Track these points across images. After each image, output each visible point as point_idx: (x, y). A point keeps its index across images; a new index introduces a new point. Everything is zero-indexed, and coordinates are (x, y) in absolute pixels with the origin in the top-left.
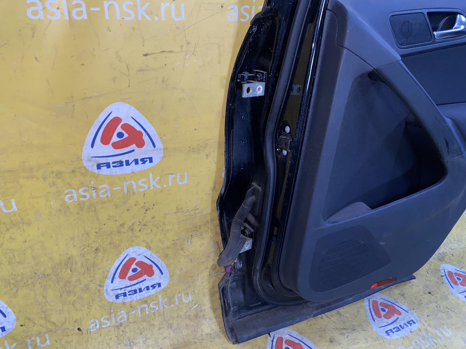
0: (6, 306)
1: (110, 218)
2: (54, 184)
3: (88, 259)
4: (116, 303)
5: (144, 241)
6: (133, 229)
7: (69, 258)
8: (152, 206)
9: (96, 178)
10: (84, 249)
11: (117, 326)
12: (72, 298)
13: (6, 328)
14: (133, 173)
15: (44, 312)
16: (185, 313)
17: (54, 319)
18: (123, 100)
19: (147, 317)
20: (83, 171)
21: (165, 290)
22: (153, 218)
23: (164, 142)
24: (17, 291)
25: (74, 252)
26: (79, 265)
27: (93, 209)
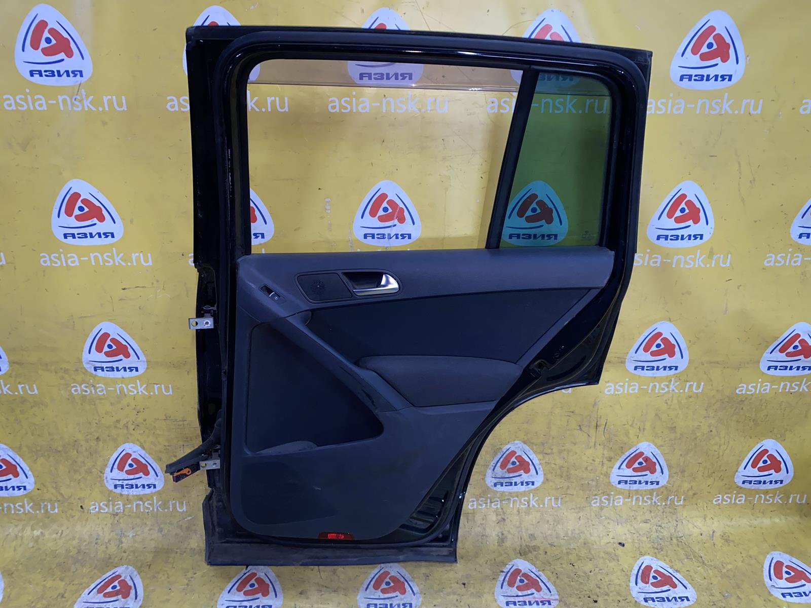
0: (28, 469)
1: (107, 413)
2: (62, 378)
3: (91, 446)
4: (114, 492)
5: (138, 440)
6: (127, 427)
7: (76, 441)
8: (142, 410)
9: (94, 378)
10: (87, 435)
11: (114, 515)
12: (78, 477)
13: (27, 488)
14: (123, 378)
15: (56, 483)
16: (178, 522)
17: (63, 491)
18: (109, 320)
19: (141, 514)
20: (83, 371)
21: (159, 493)
22: (145, 420)
23: (146, 356)
24: (37, 458)
25: (80, 436)
26: (84, 449)
27: (93, 403)
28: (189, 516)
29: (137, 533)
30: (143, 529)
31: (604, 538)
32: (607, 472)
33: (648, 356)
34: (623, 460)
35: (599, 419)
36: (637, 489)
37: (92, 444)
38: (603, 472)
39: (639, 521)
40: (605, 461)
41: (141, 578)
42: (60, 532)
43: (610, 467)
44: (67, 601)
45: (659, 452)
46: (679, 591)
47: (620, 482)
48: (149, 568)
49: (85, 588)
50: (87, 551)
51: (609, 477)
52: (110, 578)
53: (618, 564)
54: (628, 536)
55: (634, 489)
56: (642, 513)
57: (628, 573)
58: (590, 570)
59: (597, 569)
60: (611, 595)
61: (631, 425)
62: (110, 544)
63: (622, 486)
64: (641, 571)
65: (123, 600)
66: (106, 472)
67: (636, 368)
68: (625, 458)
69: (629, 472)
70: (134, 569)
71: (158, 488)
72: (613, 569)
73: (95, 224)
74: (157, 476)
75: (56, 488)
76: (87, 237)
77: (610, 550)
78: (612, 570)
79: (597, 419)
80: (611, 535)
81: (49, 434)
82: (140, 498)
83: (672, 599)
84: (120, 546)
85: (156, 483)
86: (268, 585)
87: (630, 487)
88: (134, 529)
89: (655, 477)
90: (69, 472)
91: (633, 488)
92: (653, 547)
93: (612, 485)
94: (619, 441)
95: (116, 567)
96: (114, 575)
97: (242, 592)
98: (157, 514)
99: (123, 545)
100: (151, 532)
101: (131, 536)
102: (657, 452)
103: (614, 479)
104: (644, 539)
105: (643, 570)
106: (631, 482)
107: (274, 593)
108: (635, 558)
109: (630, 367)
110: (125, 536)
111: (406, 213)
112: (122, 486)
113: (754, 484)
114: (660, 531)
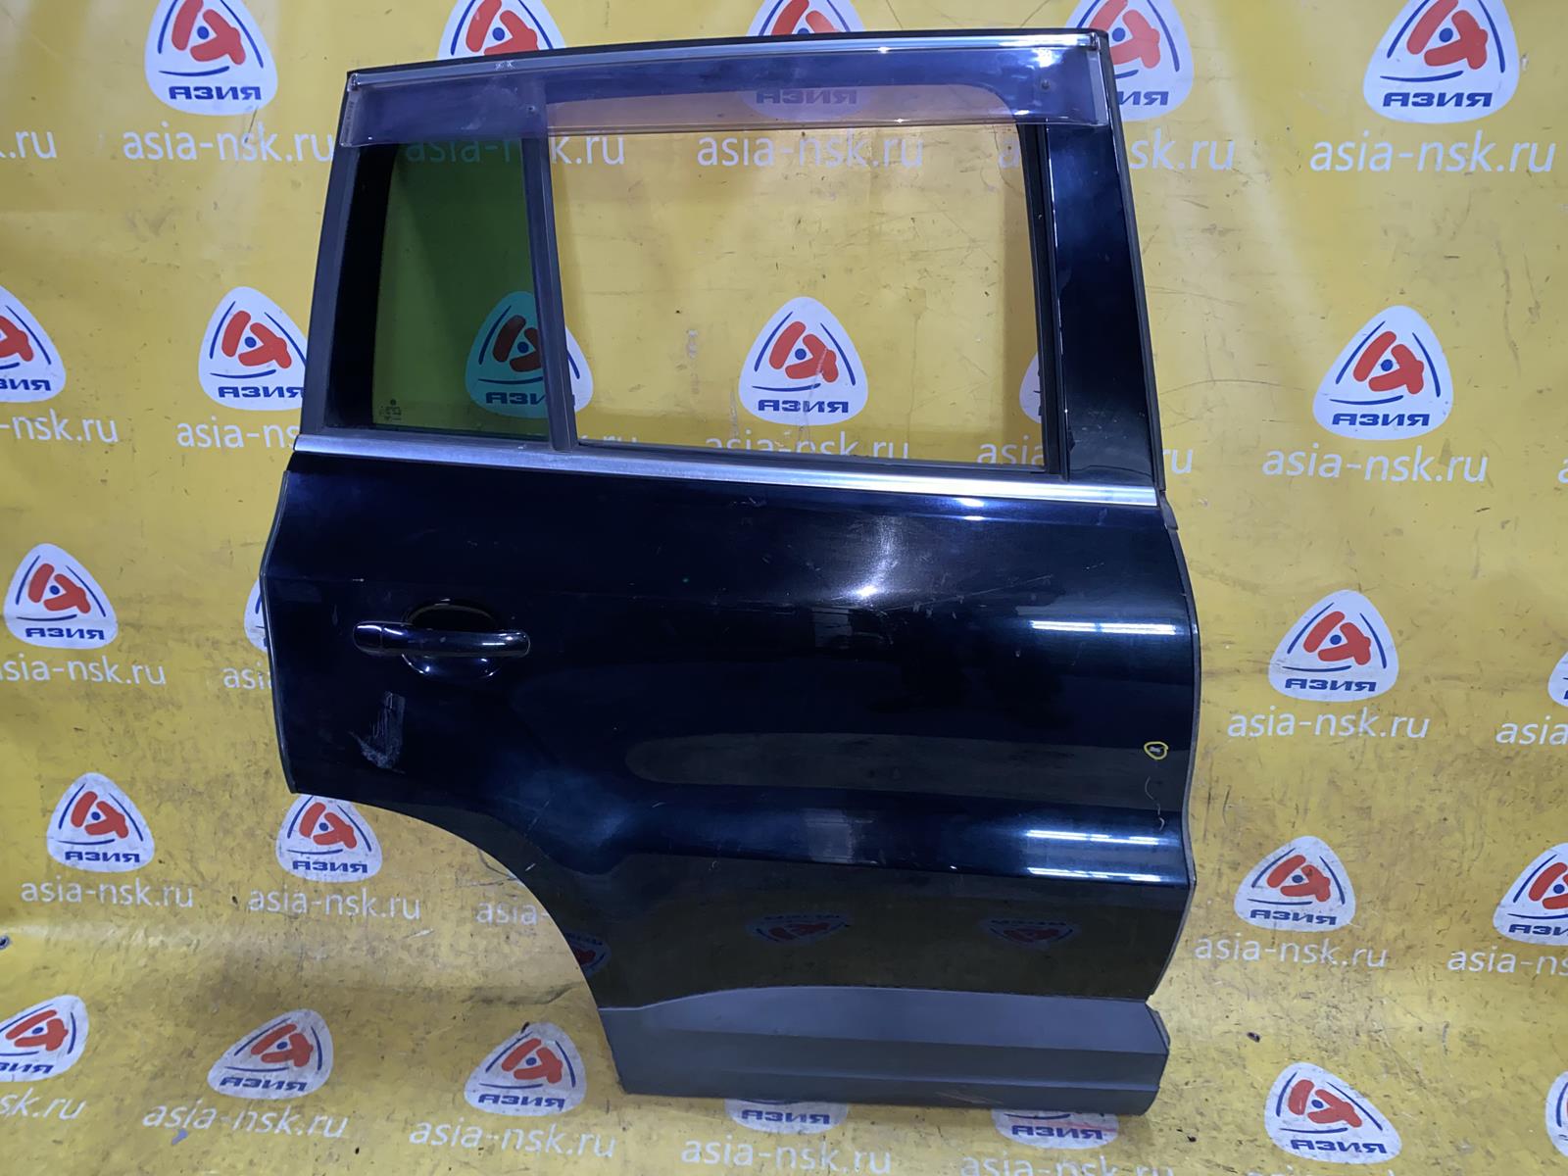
28: (424, 929)
29: (332, 954)
30: (341, 947)
31: (1220, 1022)
32: (1228, 892)
33: (1313, 660)
34: (1263, 869)
35: (1213, 784)
36: (1289, 929)
37: (256, 783)
38: (1220, 891)
39: (1293, 993)
40: (1225, 870)
41: (331, 1033)
42: (195, 942)
43: (1235, 882)
44: (197, 1064)
45: (1337, 858)
46: (1366, 1133)
47: (1254, 914)
48: (347, 1016)
49: (230, 1043)
50: (240, 980)
51: (1233, 901)
52: (275, 1029)
53: (1244, 1073)
54: (1268, 1021)
55: (1284, 928)
56: (1298, 979)
57: (1261, 1092)
58: (1186, 1080)
59: (1199, 1080)
60: (1225, 1128)
61: (1281, 802)
62: (281, 970)
63: (1259, 921)
64: (1289, 1090)
65: (295, 1069)
66: (279, 837)
67: (1289, 683)
68: (1266, 865)
69: (1275, 894)
70: (320, 1017)
71: (372, 872)
72: (1233, 1082)
73: (273, 371)
74: (370, 849)
75: (191, 861)
76: (259, 395)
77: (1231, 1046)
78: (1230, 1083)
79: (1210, 784)
80: (1234, 1017)
81: (184, 761)
82: (338, 889)
83: (1350, 1146)
84: (300, 974)
85: (367, 863)
86: (560, 1063)
87: (1275, 925)
88: (327, 947)
89: (1327, 908)
90: (215, 833)
91: (1281, 926)
92: (1319, 1047)
93: (1239, 918)
94: (1254, 831)
95: (287, 1011)
96: (284, 1025)
97: (512, 1073)
98: (367, 921)
99: (303, 973)
100: (356, 952)
101: (319, 957)
102: (1332, 857)
103: (1243, 907)
104: (1301, 1029)
105: (1293, 1089)
106: (1278, 915)
107: (570, 1078)
108: (1279, 1066)
109: (1278, 680)
110: (308, 958)
111: (839, 363)
112: (307, 866)
113: (1534, 932)
114: (1334, 1017)
